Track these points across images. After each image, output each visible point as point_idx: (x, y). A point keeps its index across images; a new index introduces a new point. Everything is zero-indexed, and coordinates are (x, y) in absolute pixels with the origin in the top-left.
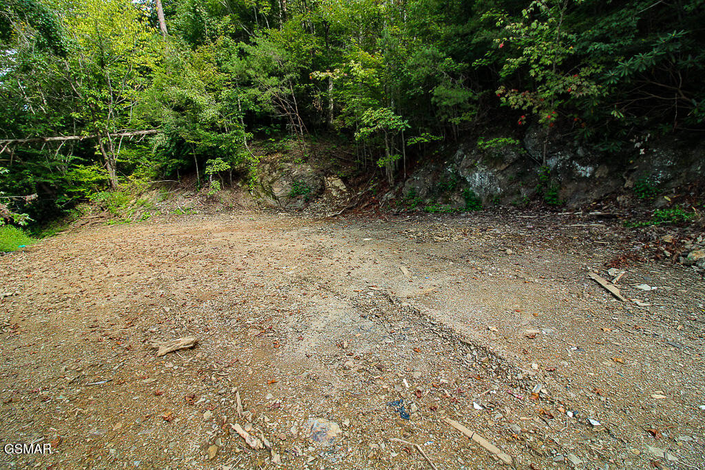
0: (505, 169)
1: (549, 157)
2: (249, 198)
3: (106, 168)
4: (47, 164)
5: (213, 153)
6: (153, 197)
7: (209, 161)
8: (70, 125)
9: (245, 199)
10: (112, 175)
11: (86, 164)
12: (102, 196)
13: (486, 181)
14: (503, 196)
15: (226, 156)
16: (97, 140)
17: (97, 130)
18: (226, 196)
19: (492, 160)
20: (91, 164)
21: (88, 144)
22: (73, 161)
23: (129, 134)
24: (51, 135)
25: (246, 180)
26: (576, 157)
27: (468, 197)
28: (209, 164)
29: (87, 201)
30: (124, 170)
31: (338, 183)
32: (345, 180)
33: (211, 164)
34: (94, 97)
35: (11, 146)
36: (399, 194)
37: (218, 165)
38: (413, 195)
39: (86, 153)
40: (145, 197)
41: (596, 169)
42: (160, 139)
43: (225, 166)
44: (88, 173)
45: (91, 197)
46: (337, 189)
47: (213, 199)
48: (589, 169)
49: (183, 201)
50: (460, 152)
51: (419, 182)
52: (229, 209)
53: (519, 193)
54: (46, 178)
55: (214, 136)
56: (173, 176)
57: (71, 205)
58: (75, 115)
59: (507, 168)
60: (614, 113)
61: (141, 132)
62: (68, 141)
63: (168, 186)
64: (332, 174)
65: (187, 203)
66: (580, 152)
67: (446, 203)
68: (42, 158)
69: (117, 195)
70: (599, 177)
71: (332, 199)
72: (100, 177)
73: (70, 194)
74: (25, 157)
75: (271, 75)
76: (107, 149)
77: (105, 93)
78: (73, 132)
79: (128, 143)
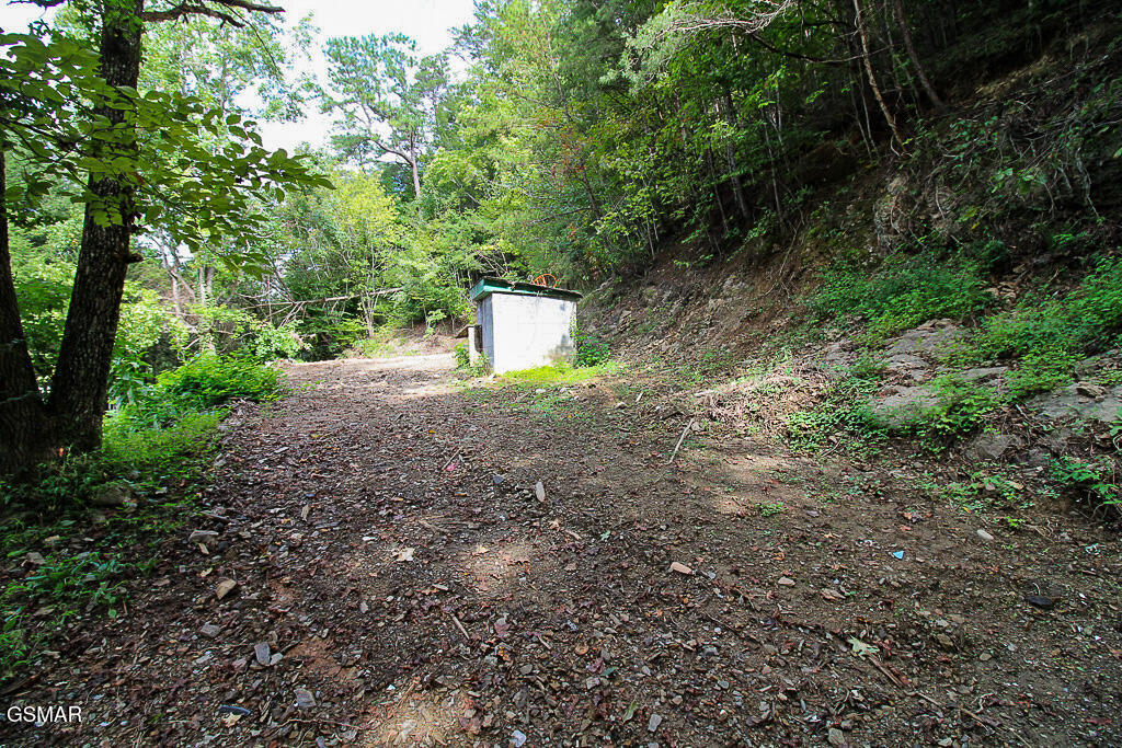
3: (365, 320)
4: (325, 319)
5: (436, 305)
6: (394, 344)
7: (431, 312)
8: (342, 288)
10: (370, 327)
11: (351, 318)
12: (361, 343)
15: (445, 307)
16: (359, 298)
17: (359, 291)
18: (447, 340)
20: (356, 317)
21: (355, 301)
22: (344, 315)
23: (383, 292)
24: (331, 296)
28: (429, 315)
30: (378, 321)
33: (431, 315)
34: (358, 266)
37: (439, 315)
39: (352, 309)
40: (390, 343)
42: (400, 297)
43: (443, 316)
44: (353, 325)
45: (353, 345)
47: (436, 344)
49: (413, 345)
56: (409, 326)
57: (340, 351)
58: (345, 280)
61: (393, 290)
62: (340, 300)
63: (405, 334)
65: (416, 347)
68: (323, 314)
69: (372, 342)
72: (361, 328)
73: (340, 342)
74: (312, 313)
76: (366, 305)
77: (366, 263)
78: (344, 293)
79: (384, 299)
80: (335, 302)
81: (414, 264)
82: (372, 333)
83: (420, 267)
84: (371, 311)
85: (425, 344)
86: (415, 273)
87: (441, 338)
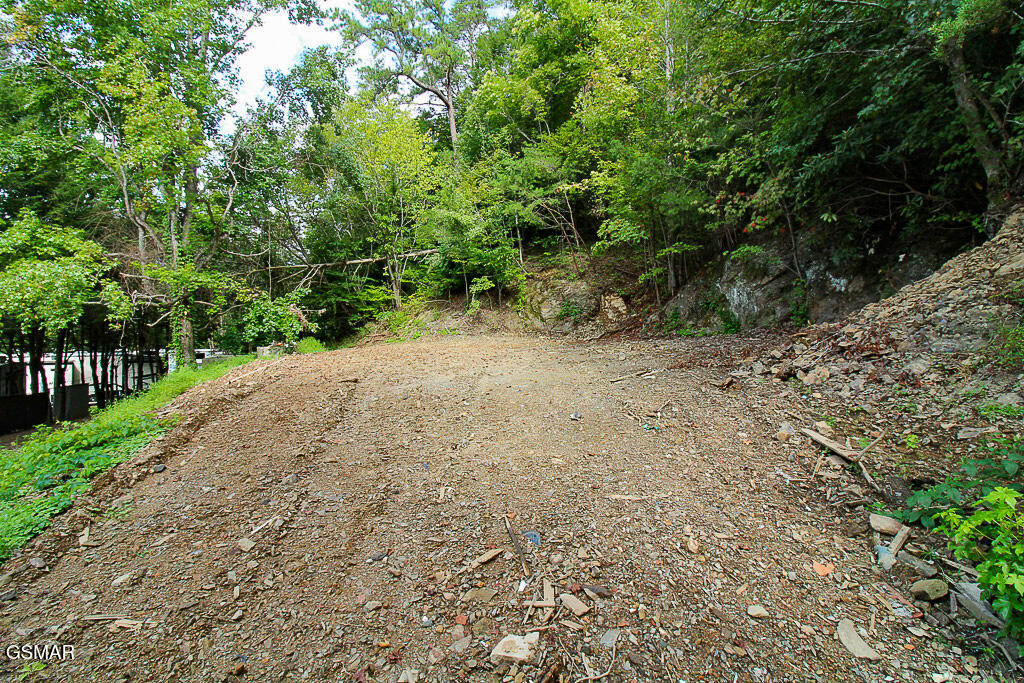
0: (767, 284)
1: (808, 266)
2: (517, 320)
3: (392, 288)
4: (346, 285)
5: (476, 273)
6: (426, 317)
7: (475, 279)
8: (367, 249)
9: (512, 320)
10: (396, 296)
11: (376, 284)
12: (386, 315)
13: (744, 298)
14: (759, 316)
15: (492, 273)
16: (386, 261)
17: (386, 253)
18: (492, 316)
19: (754, 271)
20: (381, 284)
21: (381, 264)
22: (368, 282)
23: (413, 254)
24: (354, 258)
25: (516, 300)
26: (830, 267)
27: (727, 317)
28: (473, 283)
29: (374, 320)
30: (407, 289)
31: (618, 303)
32: (627, 299)
33: (476, 283)
34: (385, 221)
35: (321, 269)
36: (662, 315)
37: (484, 283)
38: (676, 315)
39: (377, 275)
40: (421, 317)
41: (850, 282)
42: (435, 260)
43: (490, 284)
44: (378, 293)
45: (377, 317)
46: (616, 310)
47: (478, 319)
48: (843, 281)
49: (451, 321)
50: (727, 264)
51: (684, 301)
52: (494, 331)
53: (774, 313)
54: (344, 298)
55: (487, 253)
56: (444, 296)
57: (361, 324)
58: (370, 239)
59: (770, 282)
60: (825, 217)
61: (424, 252)
62: (364, 263)
63: (440, 306)
64: (612, 292)
65: (453, 324)
66: (835, 260)
67: (705, 325)
68: (341, 279)
69: (399, 314)
70: (853, 292)
71: (607, 321)
72: (386, 297)
73: (362, 313)
74: (332, 279)
75: (537, 185)
76: (394, 270)
77: (394, 217)
78: (368, 255)
79: (413, 263)
80: (357, 265)
81: (457, 216)
82: (399, 304)
83: (465, 219)
84: (399, 277)
85: (464, 320)
86: (457, 227)
87: (484, 313)
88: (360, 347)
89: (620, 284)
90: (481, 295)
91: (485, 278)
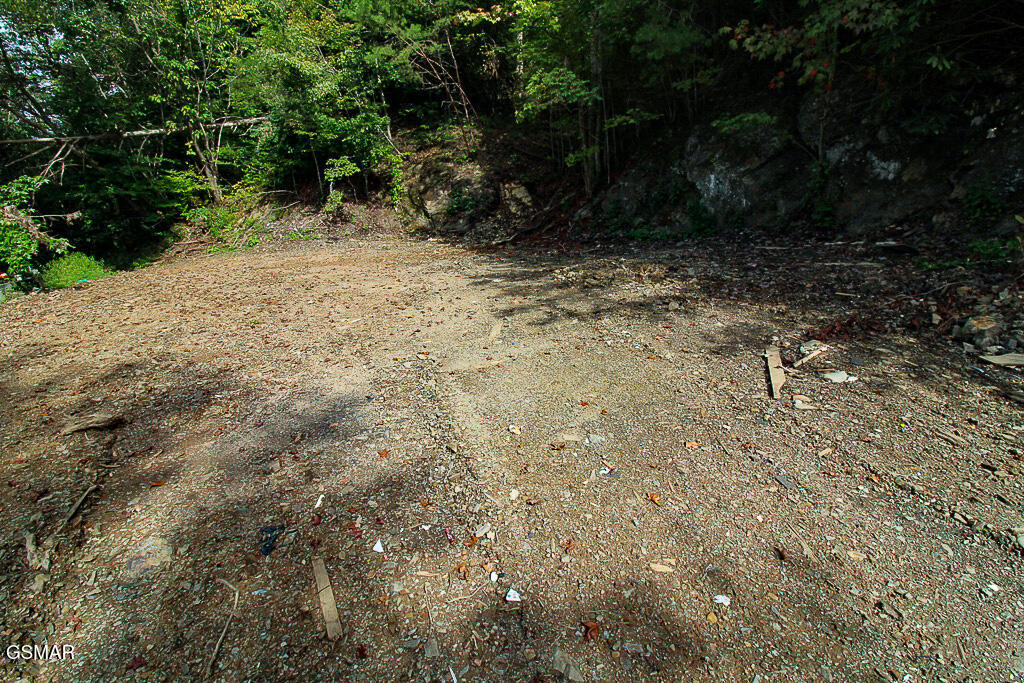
0: (758, 168)
1: (830, 144)
2: (392, 216)
3: (204, 173)
4: (128, 170)
5: (338, 148)
6: (263, 216)
7: (330, 161)
8: (156, 115)
9: (388, 218)
10: (212, 184)
11: (179, 168)
12: (202, 214)
13: (726, 188)
14: (749, 212)
15: (359, 154)
16: (188, 132)
17: (186, 120)
18: (358, 212)
19: (737, 152)
20: (186, 168)
21: (181, 137)
22: (166, 165)
23: (230, 124)
25: (389, 188)
26: (873, 145)
27: (697, 213)
28: (329, 166)
29: (184, 221)
30: (229, 175)
31: (520, 193)
32: (531, 188)
33: (333, 166)
34: (176, 70)
35: (80, 145)
36: (596, 210)
37: (343, 167)
38: (618, 210)
39: (175, 150)
40: (256, 215)
41: (905, 166)
42: (265, 130)
43: (352, 169)
44: (182, 180)
45: (188, 216)
46: (518, 201)
47: (340, 217)
48: (893, 166)
49: (302, 220)
50: (692, 140)
51: (628, 190)
52: (364, 232)
53: (775, 208)
54: (127, 189)
55: (343, 123)
56: (287, 184)
57: (164, 226)
58: (156, 98)
59: (762, 165)
60: (933, 62)
61: (248, 121)
62: (152, 136)
63: (282, 200)
64: (511, 180)
65: (306, 223)
66: (882, 135)
67: (663, 224)
69: (221, 212)
70: (909, 180)
71: (509, 216)
72: (197, 187)
73: (164, 210)
74: (105, 160)
76: (203, 148)
77: (190, 64)
78: (158, 123)
79: (230, 137)
80: (141, 137)
81: (294, 61)
82: (219, 197)
83: (307, 67)
84: (217, 154)
85: (321, 217)
86: (295, 81)
87: (347, 207)
88: (169, 261)
89: (521, 169)
90: (340, 183)
91: (345, 159)
